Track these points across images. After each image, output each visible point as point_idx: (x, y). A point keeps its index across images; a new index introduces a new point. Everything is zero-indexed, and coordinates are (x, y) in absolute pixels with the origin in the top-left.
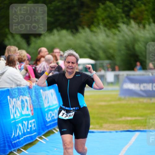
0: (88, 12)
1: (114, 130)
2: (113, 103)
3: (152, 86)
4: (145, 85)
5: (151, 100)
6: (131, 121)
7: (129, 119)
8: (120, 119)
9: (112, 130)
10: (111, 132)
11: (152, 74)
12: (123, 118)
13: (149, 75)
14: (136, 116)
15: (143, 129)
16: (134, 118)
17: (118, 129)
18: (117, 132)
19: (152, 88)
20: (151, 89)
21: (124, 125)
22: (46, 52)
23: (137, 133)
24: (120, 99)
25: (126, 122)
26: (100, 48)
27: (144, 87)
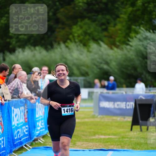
0: (63, 29)
1: (87, 148)
2: (86, 120)
3: (126, 104)
4: (119, 103)
5: (124, 118)
6: (104, 139)
7: (103, 137)
8: (94, 137)
9: (85, 148)
10: (84, 150)
11: (126, 92)
12: (97, 136)
13: (123, 93)
14: (109, 135)
15: (117, 148)
16: (107, 137)
17: (91, 147)
18: (90, 151)
19: (126, 106)
20: (124, 108)
21: (98, 144)
22: (20, 69)
23: (111, 152)
24: (93, 117)
25: (100, 140)
26: (74, 64)
27: (118, 105)
